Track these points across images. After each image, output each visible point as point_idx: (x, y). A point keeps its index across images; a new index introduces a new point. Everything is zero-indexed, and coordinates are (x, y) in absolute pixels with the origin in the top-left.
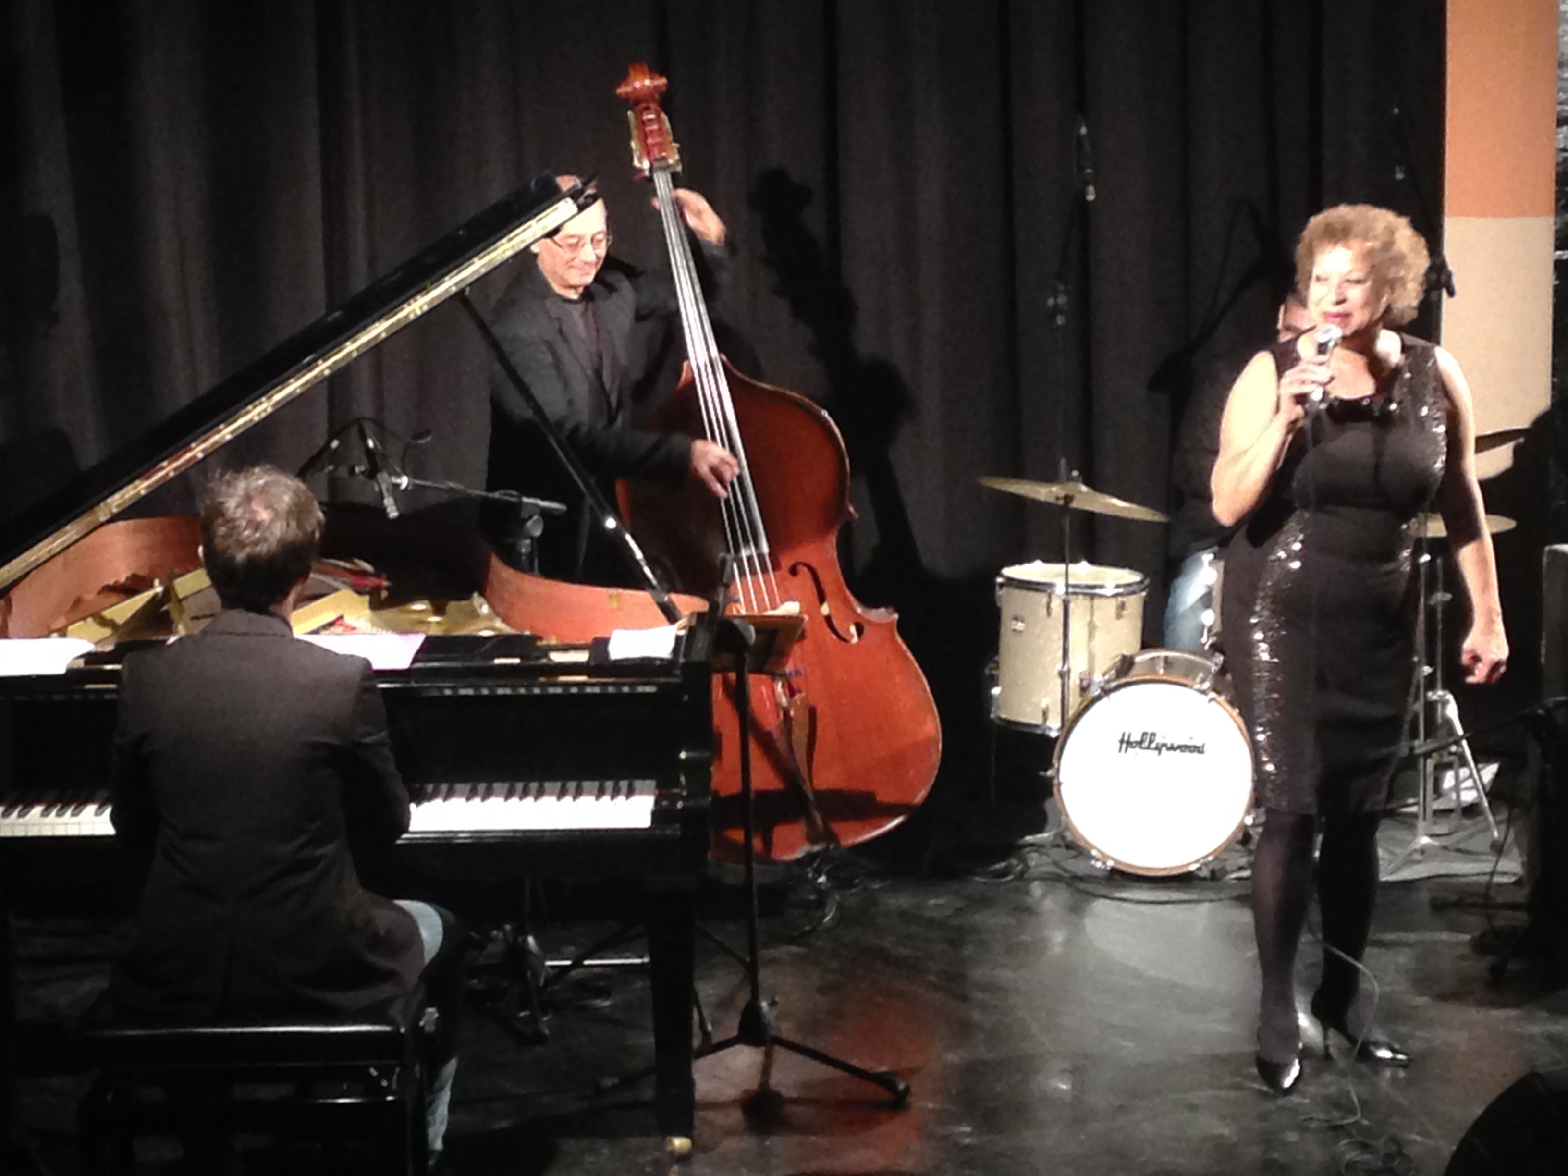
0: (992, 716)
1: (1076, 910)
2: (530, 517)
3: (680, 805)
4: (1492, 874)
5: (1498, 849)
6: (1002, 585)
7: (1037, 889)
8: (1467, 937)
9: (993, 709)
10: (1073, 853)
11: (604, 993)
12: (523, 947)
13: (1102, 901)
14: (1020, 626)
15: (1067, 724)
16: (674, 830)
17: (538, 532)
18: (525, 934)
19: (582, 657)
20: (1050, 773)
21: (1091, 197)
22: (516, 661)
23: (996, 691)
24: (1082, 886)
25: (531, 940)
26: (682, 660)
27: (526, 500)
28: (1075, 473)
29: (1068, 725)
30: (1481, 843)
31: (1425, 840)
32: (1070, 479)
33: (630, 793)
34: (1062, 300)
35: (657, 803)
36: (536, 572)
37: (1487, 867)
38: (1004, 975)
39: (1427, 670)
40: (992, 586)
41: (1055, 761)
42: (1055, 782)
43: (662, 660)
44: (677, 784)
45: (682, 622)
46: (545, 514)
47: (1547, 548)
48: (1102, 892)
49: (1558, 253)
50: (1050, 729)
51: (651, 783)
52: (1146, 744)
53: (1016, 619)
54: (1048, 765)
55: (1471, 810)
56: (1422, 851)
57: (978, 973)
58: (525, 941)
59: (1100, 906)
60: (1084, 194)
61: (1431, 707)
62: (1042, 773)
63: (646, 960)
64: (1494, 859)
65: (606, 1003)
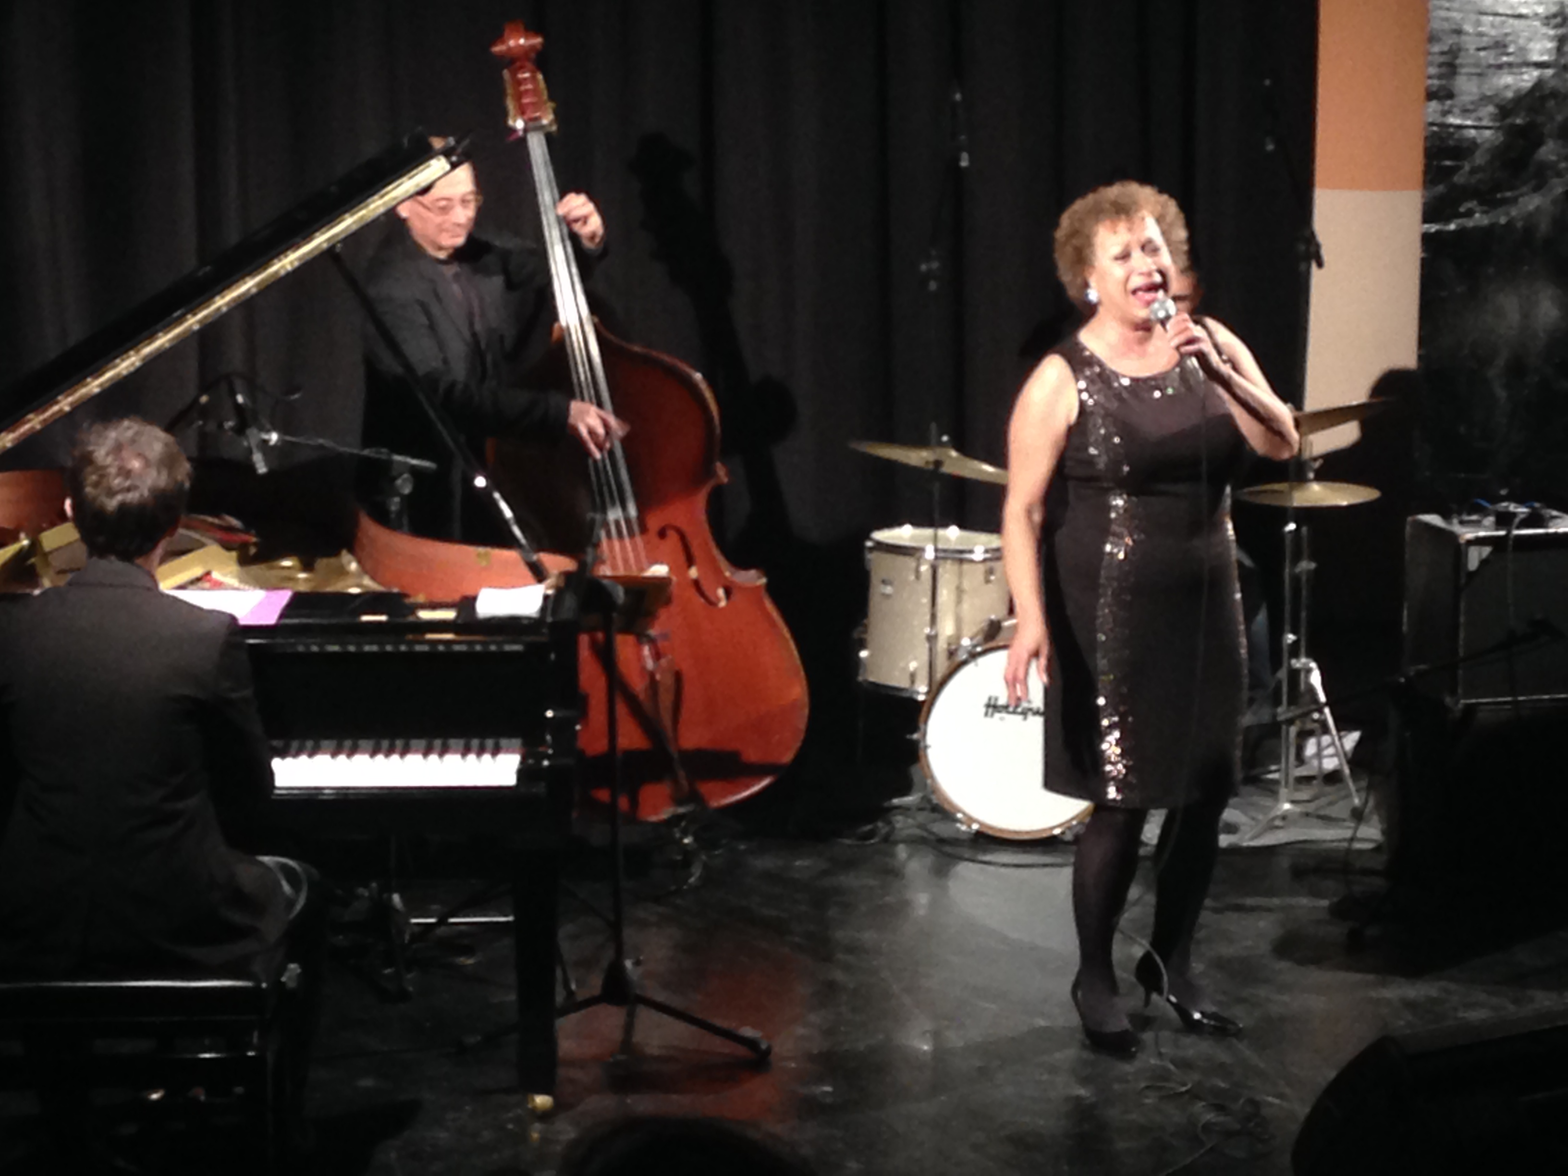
0: (860, 678)
1: (941, 871)
2: (400, 475)
3: (546, 763)
4: (1352, 839)
5: (1358, 815)
6: (871, 549)
7: (902, 851)
8: (1325, 903)
9: (861, 671)
10: (936, 815)
11: (468, 951)
12: (388, 905)
13: (966, 863)
14: (888, 590)
15: (934, 688)
16: (541, 789)
17: (407, 490)
18: (391, 891)
19: (449, 615)
20: (915, 736)
21: (964, 163)
22: (383, 618)
23: (864, 654)
24: (948, 849)
25: (396, 898)
26: (549, 619)
27: (397, 458)
28: (945, 438)
29: (936, 688)
30: (1340, 810)
31: (1287, 806)
32: (941, 444)
33: (495, 752)
34: (935, 265)
35: (523, 762)
36: (406, 528)
37: (1348, 834)
38: (868, 936)
39: (1291, 637)
40: (861, 549)
41: (922, 726)
42: (922, 745)
43: (529, 618)
44: (543, 742)
45: (550, 581)
46: (415, 471)
47: (1410, 519)
48: (967, 856)
49: (1426, 226)
50: (918, 693)
51: (517, 742)
52: (1011, 709)
53: (884, 582)
54: (915, 728)
55: (1333, 777)
56: (1284, 817)
57: (840, 935)
58: (390, 899)
59: (966, 871)
60: (958, 159)
61: (1294, 675)
62: (908, 737)
63: (510, 918)
64: (1352, 825)
65: (470, 961)
